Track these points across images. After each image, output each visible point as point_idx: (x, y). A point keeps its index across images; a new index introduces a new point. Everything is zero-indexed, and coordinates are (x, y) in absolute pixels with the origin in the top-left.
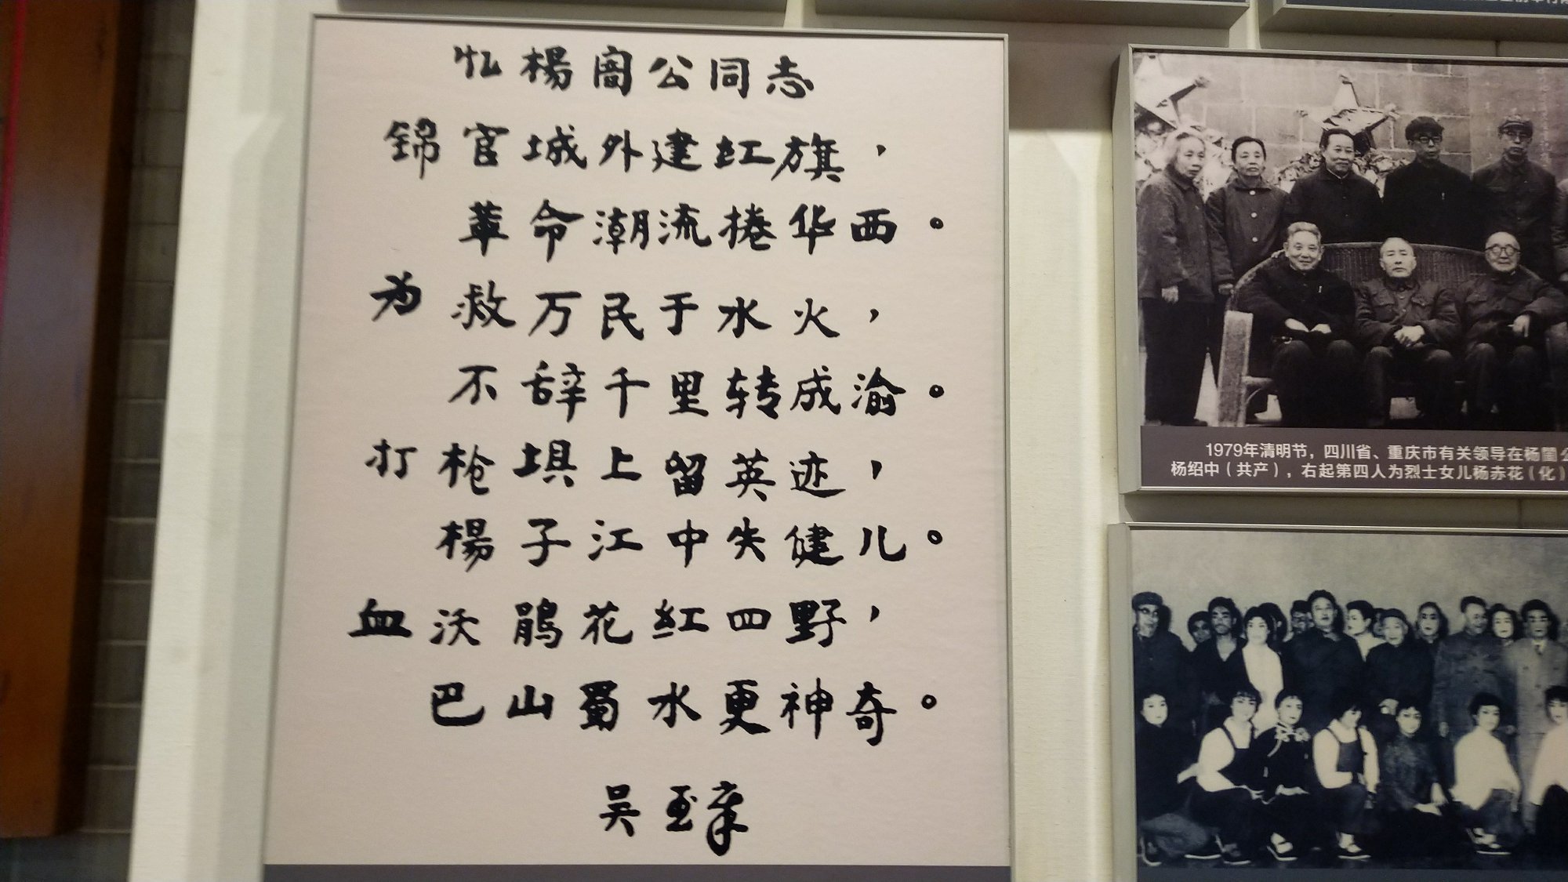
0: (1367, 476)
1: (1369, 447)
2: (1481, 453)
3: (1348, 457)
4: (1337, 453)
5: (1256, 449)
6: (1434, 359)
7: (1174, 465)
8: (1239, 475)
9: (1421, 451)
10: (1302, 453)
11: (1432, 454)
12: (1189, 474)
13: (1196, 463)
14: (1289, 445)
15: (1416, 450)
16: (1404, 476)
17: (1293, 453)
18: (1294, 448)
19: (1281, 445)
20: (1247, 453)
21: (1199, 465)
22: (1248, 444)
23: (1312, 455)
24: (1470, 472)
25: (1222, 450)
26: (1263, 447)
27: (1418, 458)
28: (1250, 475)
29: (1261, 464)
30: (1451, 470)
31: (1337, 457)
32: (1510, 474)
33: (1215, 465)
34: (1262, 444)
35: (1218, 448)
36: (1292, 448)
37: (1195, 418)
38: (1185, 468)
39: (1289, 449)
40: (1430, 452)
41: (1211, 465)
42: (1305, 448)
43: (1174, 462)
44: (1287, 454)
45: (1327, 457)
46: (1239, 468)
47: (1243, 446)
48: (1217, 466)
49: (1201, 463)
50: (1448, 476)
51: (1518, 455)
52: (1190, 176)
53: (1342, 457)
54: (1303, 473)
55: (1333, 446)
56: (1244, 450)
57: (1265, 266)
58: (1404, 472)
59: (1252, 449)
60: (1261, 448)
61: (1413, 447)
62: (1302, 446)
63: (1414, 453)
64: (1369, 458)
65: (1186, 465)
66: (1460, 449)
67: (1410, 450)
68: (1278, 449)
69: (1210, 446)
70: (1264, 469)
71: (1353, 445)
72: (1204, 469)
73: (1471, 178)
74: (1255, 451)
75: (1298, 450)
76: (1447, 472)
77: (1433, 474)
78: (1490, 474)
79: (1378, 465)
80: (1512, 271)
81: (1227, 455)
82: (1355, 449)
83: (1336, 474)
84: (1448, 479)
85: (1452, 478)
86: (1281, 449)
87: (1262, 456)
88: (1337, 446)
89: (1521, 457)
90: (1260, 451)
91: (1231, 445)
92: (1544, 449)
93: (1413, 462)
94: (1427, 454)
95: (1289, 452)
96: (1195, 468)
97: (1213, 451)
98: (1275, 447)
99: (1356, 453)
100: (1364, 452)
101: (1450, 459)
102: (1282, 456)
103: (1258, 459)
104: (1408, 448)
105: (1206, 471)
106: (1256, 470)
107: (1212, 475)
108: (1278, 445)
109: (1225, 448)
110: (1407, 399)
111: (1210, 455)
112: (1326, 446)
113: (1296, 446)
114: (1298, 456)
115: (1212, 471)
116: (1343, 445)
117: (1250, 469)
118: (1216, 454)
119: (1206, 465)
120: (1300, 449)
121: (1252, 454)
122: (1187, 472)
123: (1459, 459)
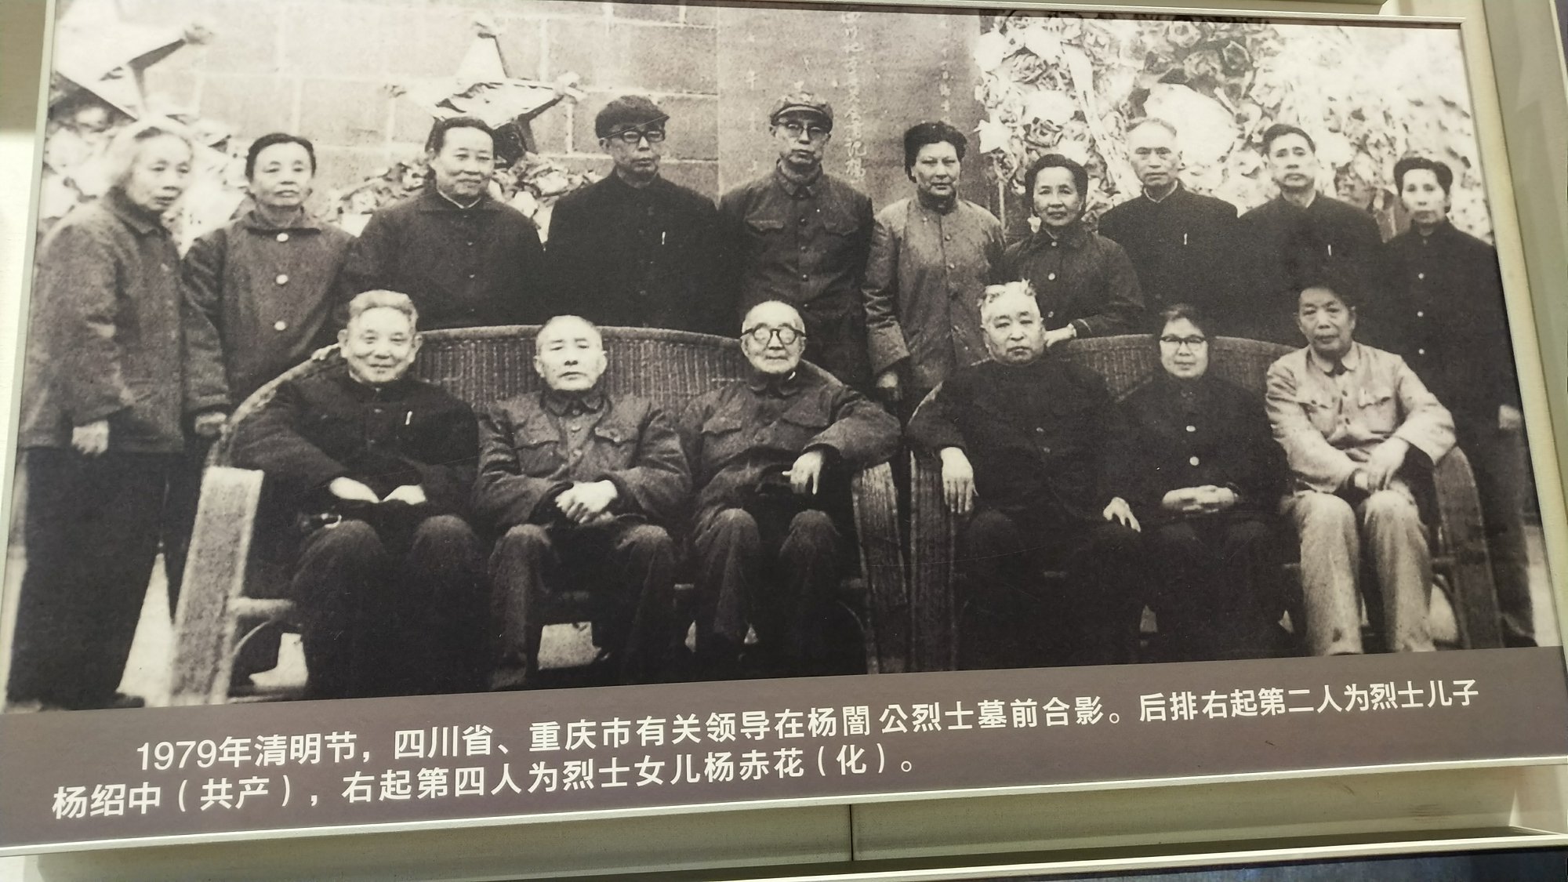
0: (481, 792)
1: (490, 731)
2: (722, 727)
3: (445, 753)
4: (421, 747)
5: (246, 749)
6: (633, 544)
7: (60, 795)
8: (203, 808)
9: (599, 730)
10: (345, 751)
11: (622, 736)
12: (93, 813)
13: (111, 788)
14: (318, 736)
15: (589, 729)
16: (561, 784)
17: (327, 753)
18: (330, 742)
19: (301, 738)
20: (225, 758)
21: (117, 792)
22: (229, 740)
23: (366, 755)
24: (698, 767)
25: (171, 755)
26: (263, 744)
27: (593, 746)
28: (228, 806)
29: (255, 780)
30: (658, 765)
31: (421, 755)
32: (779, 766)
33: (152, 790)
34: (260, 738)
35: (164, 751)
36: (324, 743)
37: (119, 690)
38: (84, 800)
39: (318, 744)
40: (616, 731)
41: (145, 789)
42: (351, 741)
43: (61, 789)
44: (313, 757)
45: (397, 756)
46: (206, 793)
47: (218, 745)
48: (157, 790)
49: (122, 787)
50: (653, 778)
51: (794, 725)
52: (156, 207)
53: (431, 755)
54: (345, 794)
55: (413, 733)
56: (220, 754)
57: (297, 377)
58: (562, 776)
59: (238, 749)
60: (258, 747)
61: (583, 723)
62: (347, 736)
63: (584, 736)
64: (488, 752)
65: (88, 794)
66: (680, 720)
67: (578, 730)
68: (293, 746)
69: (145, 749)
70: (260, 791)
71: (456, 728)
72: (126, 800)
73: (718, 203)
74: (242, 754)
75: (337, 747)
76: (650, 771)
77: (621, 777)
78: (738, 769)
79: (506, 766)
80: (789, 373)
81: (182, 765)
82: (461, 734)
83: (416, 791)
84: (653, 783)
85: (660, 782)
86: (301, 746)
87: (258, 763)
88: (421, 733)
89: (799, 730)
90: (254, 753)
91: (192, 744)
92: (847, 711)
93: (582, 754)
94: (611, 736)
95: (318, 752)
96: (107, 800)
97: (152, 759)
98: (288, 743)
99: (463, 744)
100: (479, 740)
101: (657, 744)
102: (301, 762)
103: (248, 770)
104: (570, 726)
105: (132, 803)
106: (243, 794)
107: (144, 811)
108: (294, 738)
109: (180, 752)
110: (576, 626)
111: (145, 767)
112: (398, 734)
113: (334, 737)
114: (337, 760)
115: (144, 803)
116: (435, 730)
117: (228, 792)
118: (157, 765)
119: (133, 791)
120: (343, 742)
121: (237, 760)
122: (89, 810)
123: (675, 741)
